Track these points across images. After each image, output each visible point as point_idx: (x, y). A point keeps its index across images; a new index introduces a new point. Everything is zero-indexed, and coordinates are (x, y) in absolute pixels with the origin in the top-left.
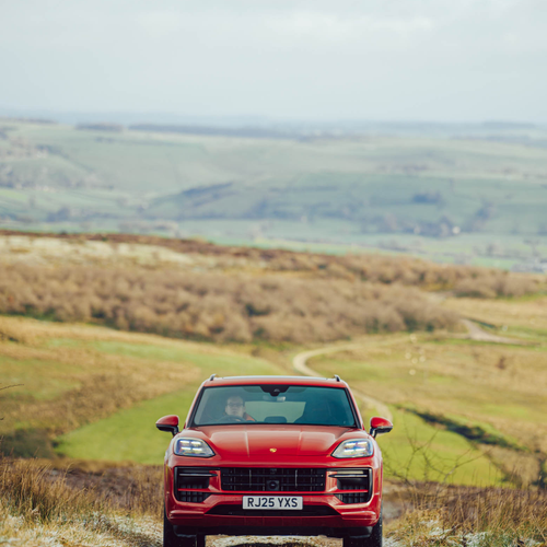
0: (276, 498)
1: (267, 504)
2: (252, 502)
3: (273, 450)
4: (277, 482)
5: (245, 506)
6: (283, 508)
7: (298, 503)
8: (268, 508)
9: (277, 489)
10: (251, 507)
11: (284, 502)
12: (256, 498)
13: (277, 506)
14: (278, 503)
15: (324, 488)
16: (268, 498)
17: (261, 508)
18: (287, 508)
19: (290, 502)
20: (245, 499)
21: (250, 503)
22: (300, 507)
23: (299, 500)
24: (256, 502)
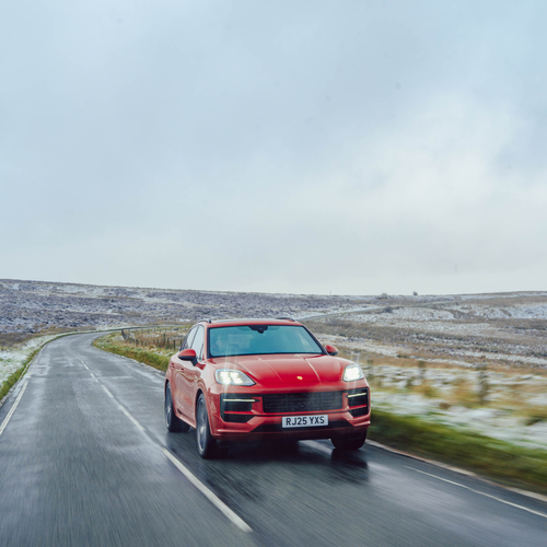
0: (308, 417)
1: (302, 422)
2: (289, 422)
3: (300, 378)
5: (284, 425)
6: (314, 425)
7: (324, 419)
8: (303, 425)
10: (289, 426)
11: (314, 420)
12: (292, 418)
13: (309, 424)
14: (309, 421)
15: (341, 406)
16: (302, 417)
17: (297, 426)
18: (317, 424)
19: (319, 420)
20: (284, 419)
21: (288, 422)
22: (326, 423)
23: (326, 418)
24: (293, 421)
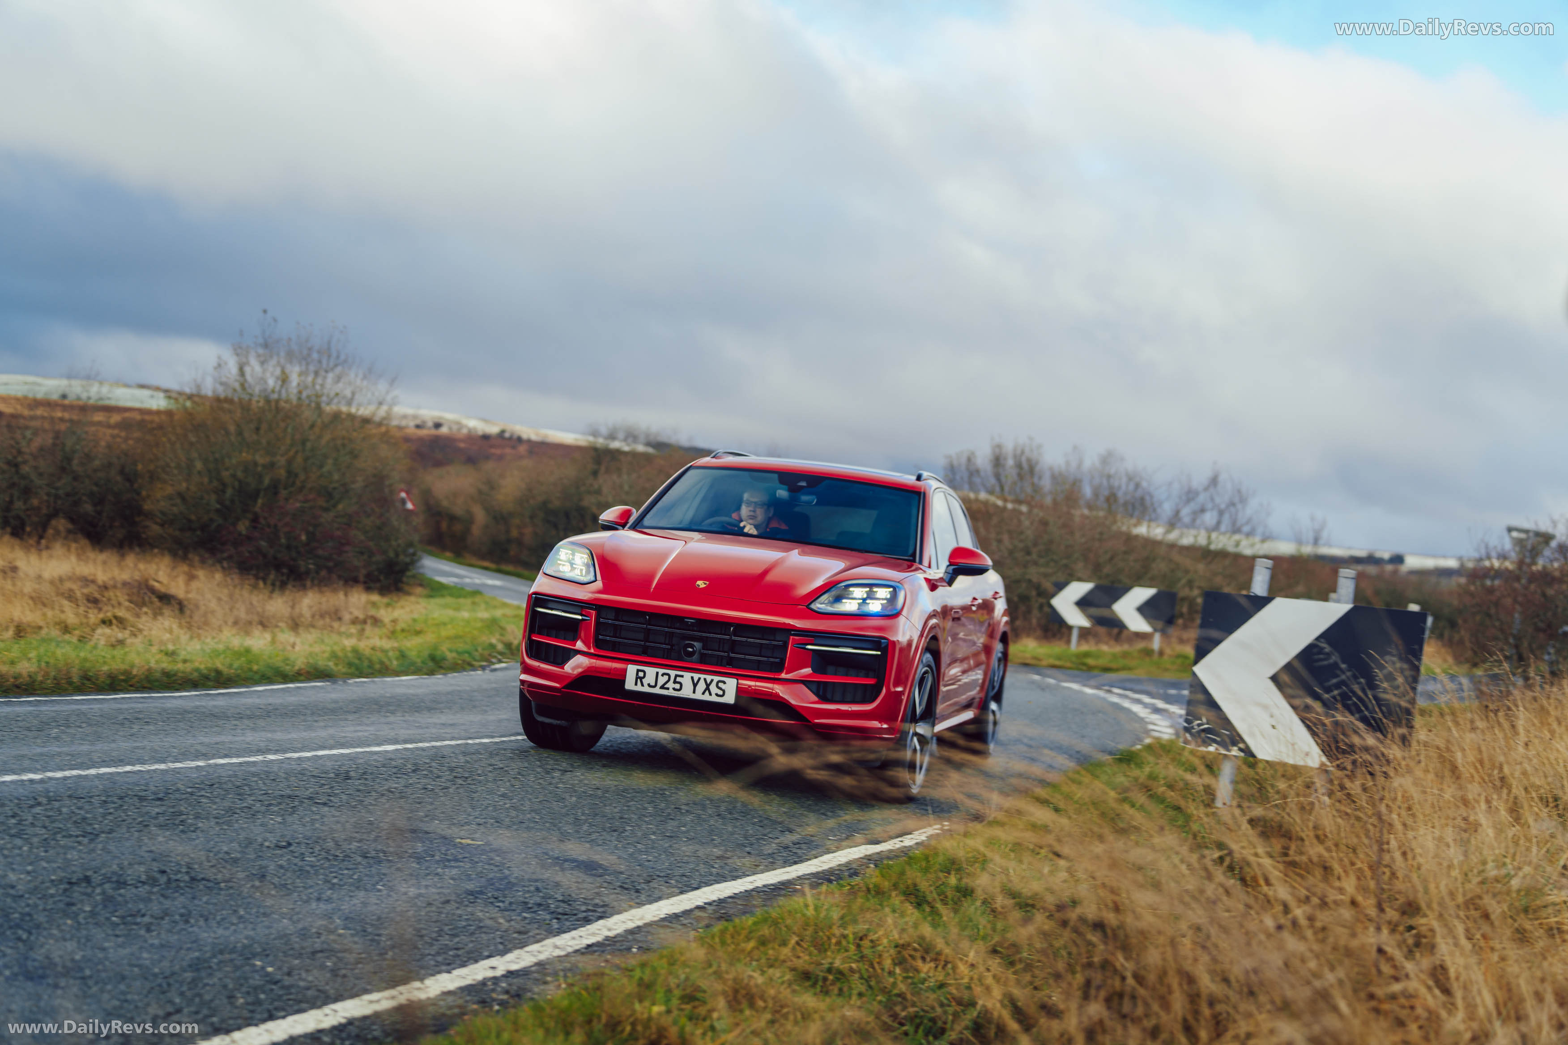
0: (687, 675)
1: (671, 685)
2: (643, 679)
4: (698, 645)
5: (630, 684)
6: (698, 696)
7: (728, 690)
8: (671, 693)
9: (696, 657)
10: (639, 688)
11: (702, 686)
12: (651, 672)
13: (687, 692)
14: (690, 686)
15: (781, 667)
16: (673, 673)
17: (657, 691)
18: (706, 697)
19: (713, 688)
20: (632, 670)
21: (639, 679)
22: (730, 698)
23: (731, 685)
24: (650, 678)
